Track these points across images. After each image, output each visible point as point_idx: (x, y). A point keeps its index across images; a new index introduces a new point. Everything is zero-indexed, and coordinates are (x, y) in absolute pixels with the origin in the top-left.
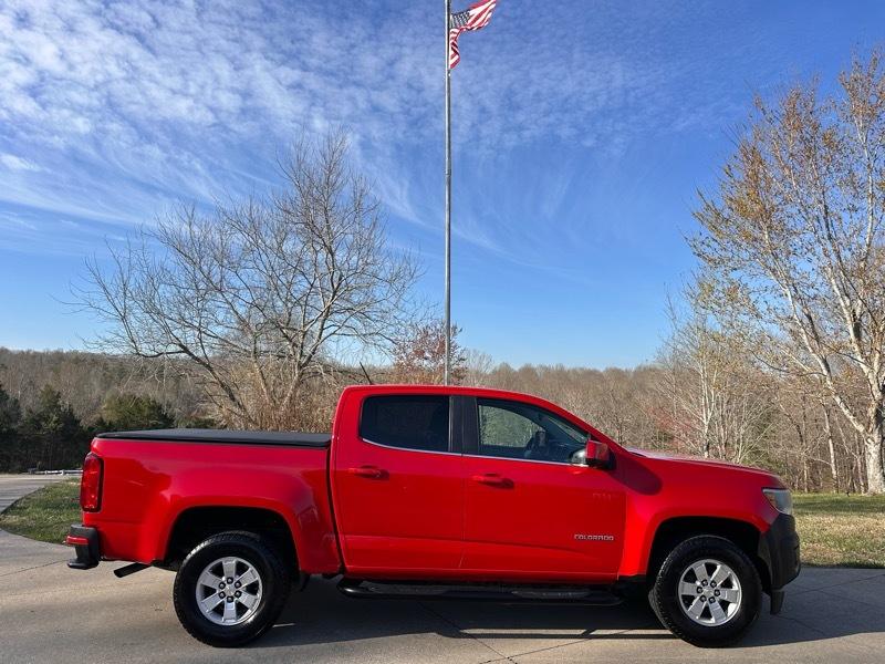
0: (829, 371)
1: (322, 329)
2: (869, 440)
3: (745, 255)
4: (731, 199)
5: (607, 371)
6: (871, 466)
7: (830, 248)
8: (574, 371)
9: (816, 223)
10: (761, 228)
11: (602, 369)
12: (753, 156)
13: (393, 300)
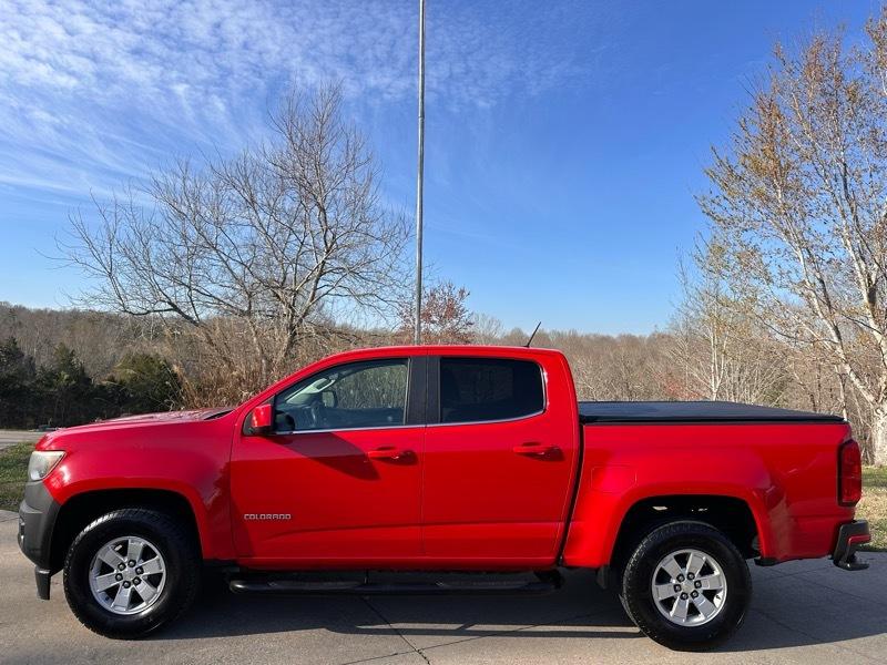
0: (839, 338)
1: (315, 289)
2: (879, 411)
3: (757, 215)
4: (745, 156)
5: (621, 337)
6: (880, 438)
7: (848, 209)
8: (587, 338)
9: (834, 183)
10: (775, 187)
11: (615, 336)
12: (770, 109)
13: (387, 259)
